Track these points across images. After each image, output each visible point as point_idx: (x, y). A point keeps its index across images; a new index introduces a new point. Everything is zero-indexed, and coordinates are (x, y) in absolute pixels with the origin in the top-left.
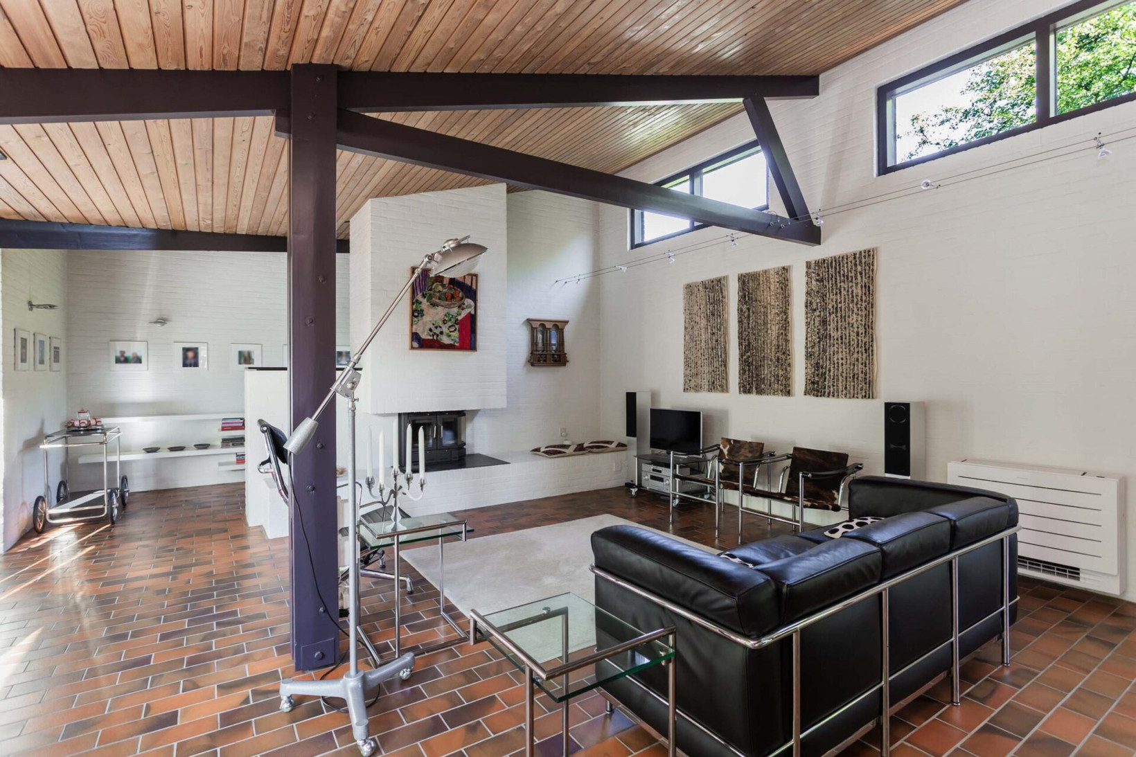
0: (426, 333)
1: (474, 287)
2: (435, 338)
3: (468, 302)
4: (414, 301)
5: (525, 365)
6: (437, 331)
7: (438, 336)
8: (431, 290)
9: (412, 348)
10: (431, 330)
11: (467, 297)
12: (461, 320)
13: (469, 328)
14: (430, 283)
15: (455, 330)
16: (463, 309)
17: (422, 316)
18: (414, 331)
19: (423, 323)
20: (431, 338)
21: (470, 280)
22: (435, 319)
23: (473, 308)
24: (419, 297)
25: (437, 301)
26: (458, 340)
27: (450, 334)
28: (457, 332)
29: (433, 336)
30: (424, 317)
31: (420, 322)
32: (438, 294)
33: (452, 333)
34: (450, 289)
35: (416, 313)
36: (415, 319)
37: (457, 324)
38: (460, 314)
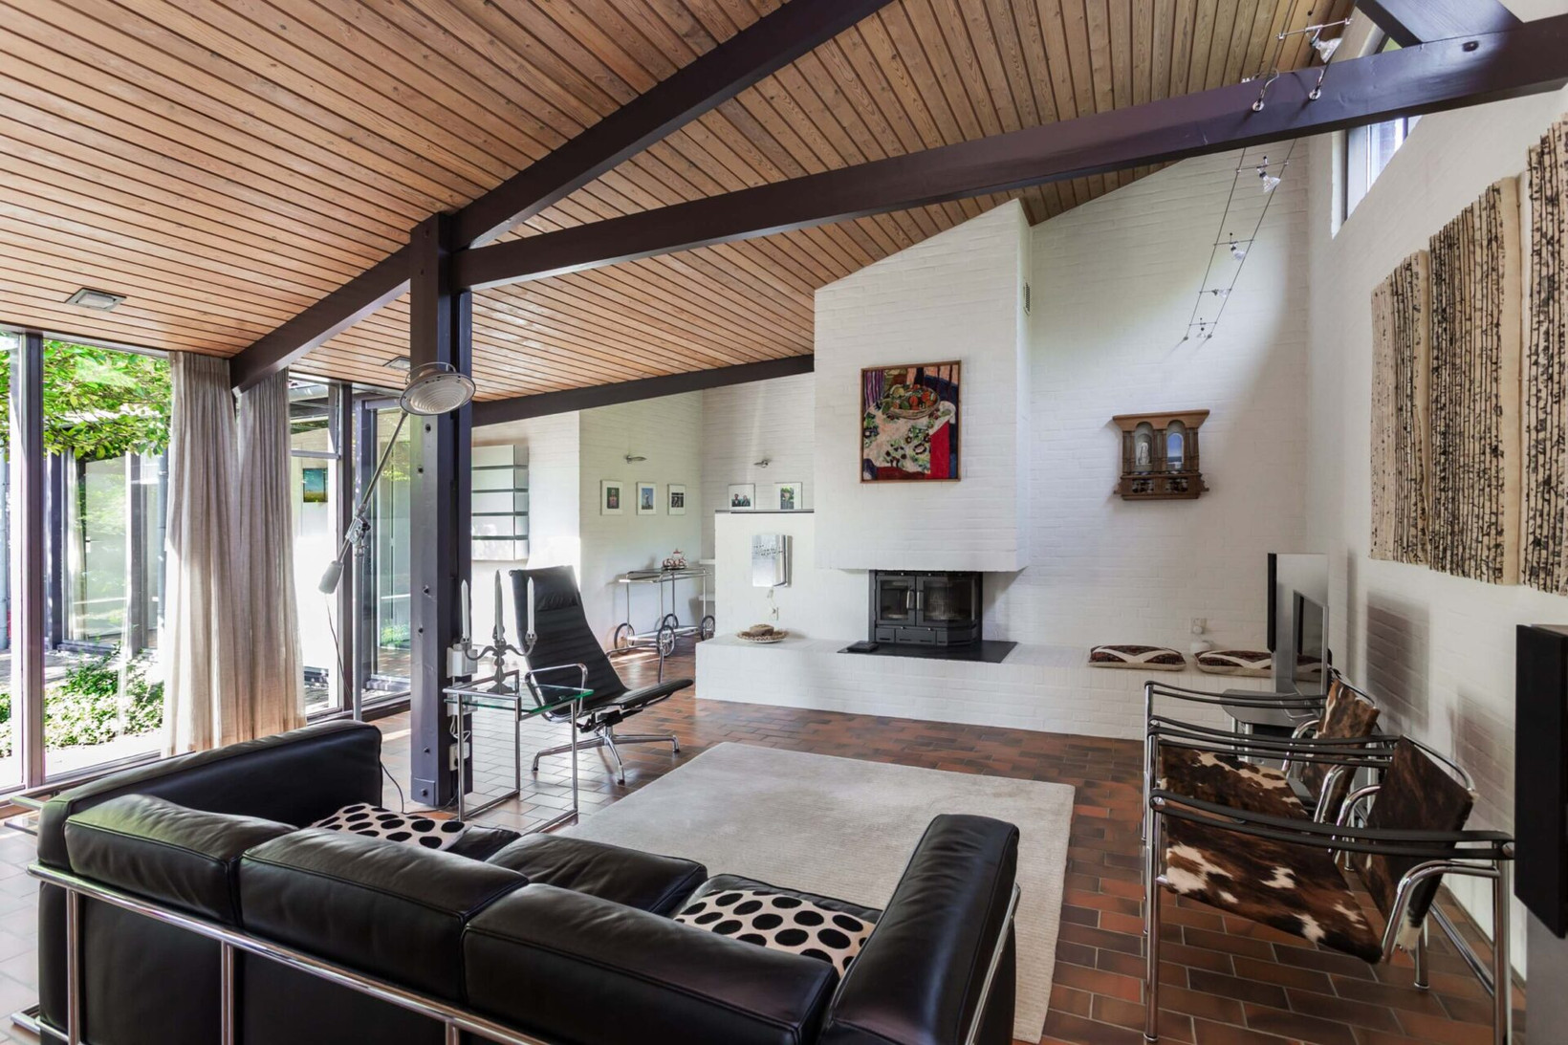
0: (881, 459)
1: (955, 381)
2: (894, 464)
3: (946, 405)
4: (866, 416)
5: (1109, 500)
6: (898, 455)
7: (898, 461)
8: (888, 396)
9: (863, 480)
10: (888, 454)
11: (943, 399)
12: (936, 435)
13: (947, 444)
14: (887, 387)
15: (925, 451)
16: (937, 418)
17: (875, 436)
18: (865, 457)
19: (877, 445)
20: (889, 465)
21: (948, 372)
22: (894, 438)
23: (953, 414)
24: (872, 410)
25: (897, 411)
26: (928, 466)
27: (917, 456)
28: (927, 453)
29: (892, 461)
30: (878, 437)
31: (874, 444)
32: (898, 401)
33: (919, 456)
34: (916, 390)
35: (869, 432)
36: (867, 441)
37: (927, 442)
38: (932, 426)
